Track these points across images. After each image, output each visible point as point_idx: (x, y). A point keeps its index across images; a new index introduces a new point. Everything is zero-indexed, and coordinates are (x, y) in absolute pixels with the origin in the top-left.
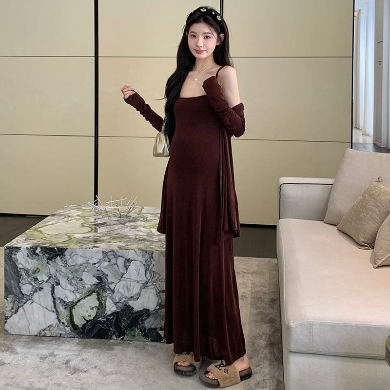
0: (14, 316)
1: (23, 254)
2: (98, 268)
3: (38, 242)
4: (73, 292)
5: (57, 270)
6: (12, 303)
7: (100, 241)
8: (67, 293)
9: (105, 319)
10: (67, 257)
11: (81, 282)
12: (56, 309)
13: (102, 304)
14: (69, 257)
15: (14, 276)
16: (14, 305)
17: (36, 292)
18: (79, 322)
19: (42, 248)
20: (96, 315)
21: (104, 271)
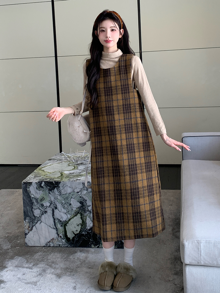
0: (31, 232)
1: (34, 187)
2: (81, 196)
3: (42, 178)
4: (66, 213)
5: (55, 198)
6: (28, 224)
7: (80, 176)
8: (62, 215)
9: (86, 233)
10: (61, 188)
11: (70, 206)
12: (55, 226)
13: (84, 222)
14: (62, 188)
15: (29, 204)
16: (30, 224)
17: (43, 214)
18: (70, 235)
19: (45, 182)
20: (81, 230)
21: (84, 197)
